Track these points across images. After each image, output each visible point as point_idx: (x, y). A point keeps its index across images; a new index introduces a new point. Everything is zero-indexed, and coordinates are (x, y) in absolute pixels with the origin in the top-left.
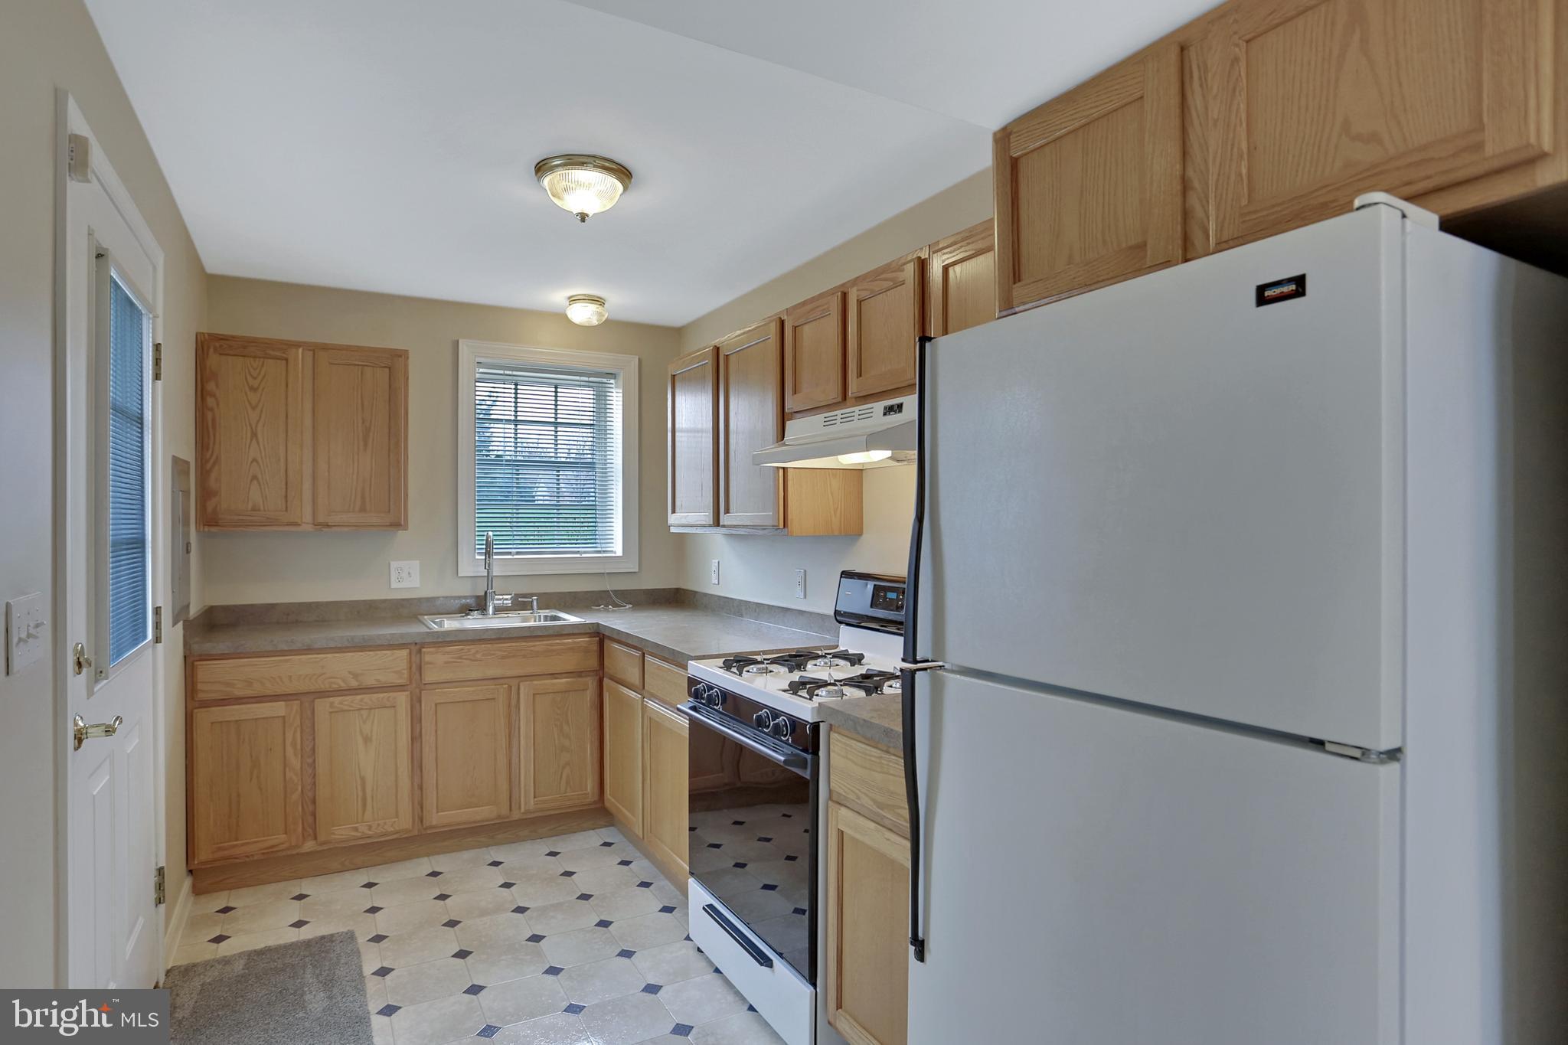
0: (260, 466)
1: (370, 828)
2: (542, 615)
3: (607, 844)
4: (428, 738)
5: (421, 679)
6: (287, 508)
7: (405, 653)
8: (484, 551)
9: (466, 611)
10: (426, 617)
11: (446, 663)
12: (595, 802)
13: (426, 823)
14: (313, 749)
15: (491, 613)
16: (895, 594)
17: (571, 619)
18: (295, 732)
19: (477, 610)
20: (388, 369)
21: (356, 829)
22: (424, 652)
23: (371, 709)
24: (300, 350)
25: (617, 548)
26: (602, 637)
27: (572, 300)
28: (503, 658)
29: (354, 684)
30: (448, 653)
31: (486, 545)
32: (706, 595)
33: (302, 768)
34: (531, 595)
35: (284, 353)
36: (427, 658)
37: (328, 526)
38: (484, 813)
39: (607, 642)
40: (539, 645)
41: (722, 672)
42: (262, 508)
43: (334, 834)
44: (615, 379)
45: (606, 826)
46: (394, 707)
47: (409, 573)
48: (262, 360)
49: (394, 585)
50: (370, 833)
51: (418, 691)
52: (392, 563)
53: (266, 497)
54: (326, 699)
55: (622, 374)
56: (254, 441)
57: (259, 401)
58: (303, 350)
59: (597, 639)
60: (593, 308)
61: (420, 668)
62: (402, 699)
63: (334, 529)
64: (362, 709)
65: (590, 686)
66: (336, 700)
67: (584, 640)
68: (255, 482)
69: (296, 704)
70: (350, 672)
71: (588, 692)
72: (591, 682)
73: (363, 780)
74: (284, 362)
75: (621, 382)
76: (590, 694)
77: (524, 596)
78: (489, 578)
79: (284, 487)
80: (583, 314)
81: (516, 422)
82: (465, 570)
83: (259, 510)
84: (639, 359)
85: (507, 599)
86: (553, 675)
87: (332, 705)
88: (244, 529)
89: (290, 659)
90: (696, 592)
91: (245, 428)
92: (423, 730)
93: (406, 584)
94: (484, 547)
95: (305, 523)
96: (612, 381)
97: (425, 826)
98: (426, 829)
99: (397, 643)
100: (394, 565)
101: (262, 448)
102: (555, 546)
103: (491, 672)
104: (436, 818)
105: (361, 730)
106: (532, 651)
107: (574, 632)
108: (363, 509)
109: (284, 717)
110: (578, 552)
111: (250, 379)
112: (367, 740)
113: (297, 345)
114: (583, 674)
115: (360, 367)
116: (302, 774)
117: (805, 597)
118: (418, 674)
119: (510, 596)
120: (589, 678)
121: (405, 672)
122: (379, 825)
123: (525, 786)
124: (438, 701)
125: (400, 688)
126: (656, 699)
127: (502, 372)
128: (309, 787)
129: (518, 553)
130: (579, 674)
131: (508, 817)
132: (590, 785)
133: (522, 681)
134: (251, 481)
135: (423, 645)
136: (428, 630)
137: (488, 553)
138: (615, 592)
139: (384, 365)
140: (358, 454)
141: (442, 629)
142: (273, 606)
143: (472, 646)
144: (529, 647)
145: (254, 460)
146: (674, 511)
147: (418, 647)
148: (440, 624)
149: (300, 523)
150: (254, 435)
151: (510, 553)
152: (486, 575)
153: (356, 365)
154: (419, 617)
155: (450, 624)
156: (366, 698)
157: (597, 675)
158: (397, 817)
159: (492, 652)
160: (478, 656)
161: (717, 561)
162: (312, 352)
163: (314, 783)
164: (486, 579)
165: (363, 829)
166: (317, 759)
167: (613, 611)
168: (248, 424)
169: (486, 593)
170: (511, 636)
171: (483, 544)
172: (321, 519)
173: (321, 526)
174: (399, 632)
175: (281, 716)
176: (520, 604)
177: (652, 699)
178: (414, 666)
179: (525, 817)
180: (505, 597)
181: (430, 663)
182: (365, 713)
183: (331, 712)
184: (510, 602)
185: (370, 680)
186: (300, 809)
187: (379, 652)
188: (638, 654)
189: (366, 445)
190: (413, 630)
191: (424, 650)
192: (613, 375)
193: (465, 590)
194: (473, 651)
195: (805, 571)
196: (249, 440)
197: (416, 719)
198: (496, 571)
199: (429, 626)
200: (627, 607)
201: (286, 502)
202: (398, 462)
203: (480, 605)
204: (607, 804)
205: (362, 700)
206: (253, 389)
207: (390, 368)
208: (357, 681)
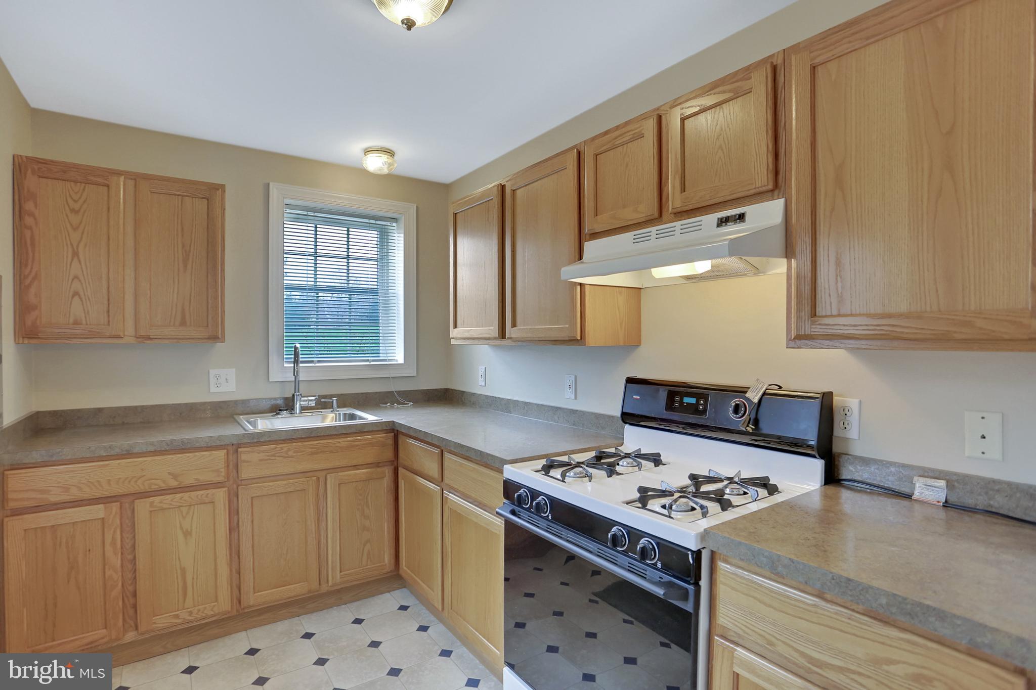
0: (82, 284)
1: (191, 613)
2: (342, 413)
3: (404, 608)
4: (245, 528)
5: (238, 477)
6: (109, 322)
7: (222, 453)
8: (293, 360)
9: (276, 410)
10: (241, 417)
11: (261, 460)
12: (391, 571)
13: (244, 604)
14: (134, 546)
15: (298, 412)
16: (695, 399)
17: (369, 417)
18: (115, 532)
19: (287, 410)
20: (205, 201)
21: (177, 617)
22: (241, 452)
23: (190, 506)
24: (122, 178)
25: (399, 357)
26: (396, 432)
27: (367, 151)
28: (312, 454)
29: (174, 483)
30: (263, 451)
31: (295, 355)
32: (474, 394)
33: (122, 566)
34: (331, 396)
35: (106, 180)
36: (244, 457)
37: (149, 338)
38: (297, 589)
39: (401, 439)
40: (344, 442)
41: (540, 477)
42: (84, 322)
43: (155, 623)
44: (397, 222)
45: (398, 588)
46: (213, 502)
47: (226, 379)
48: (83, 185)
49: (213, 389)
50: (191, 618)
51: (235, 486)
52: (211, 371)
53: (88, 312)
54: (147, 499)
55: (403, 218)
56: (76, 260)
57: (80, 223)
58: (125, 178)
59: (393, 434)
60: (384, 158)
61: (237, 466)
62: (220, 495)
63: (156, 341)
64: (182, 506)
65: (387, 474)
66: (157, 500)
67: (381, 436)
68: (77, 298)
69: (115, 507)
70: (169, 474)
71: (385, 479)
72: (388, 471)
73: (183, 571)
74: (106, 188)
75: (402, 225)
76: (387, 481)
77: (325, 397)
78: (297, 382)
79: (106, 302)
80: (375, 163)
81: (316, 255)
82: (275, 376)
83: (81, 324)
84: (417, 207)
85: (311, 400)
86: (355, 467)
87: (152, 504)
88: (65, 341)
89: (107, 465)
90: (464, 392)
91: (65, 247)
92: (240, 520)
93: (223, 389)
94: (293, 356)
95: (126, 336)
96: (394, 224)
97: (242, 607)
98: (244, 609)
99: (214, 444)
100: (213, 372)
101: (84, 267)
102: (348, 355)
103: (301, 467)
104: (252, 599)
105: (181, 525)
106: (337, 447)
107: (374, 430)
108: (183, 323)
109: (103, 518)
110: (368, 361)
111: (70, 201)
112: (187, 534)
113: (119, 173)
114: (380, 465)
115: (180, 197)
116: (123, 571)
117: (576, 398)
118: (235, 471)
119: (314, 398)
120: (386, 468)
121: (223, 470)
122: (199, 610)
123: (332, 562)
124: (253, 495)
125: (217, 485)
126: (456, 491)
127: (305, 213)
128: (130, 582)
129: (319, 362)
130: (377, 465)
131: (317, 591)
132: (387, 558)
133: (329, 474)
134: (73, 297)
135: (239, 446)
136: (244, 432)
137: (296, 362)
138: (399, 392)
139: (202, 196)
140: (178, 274)
141: (257, 431)
142: (100, 410)
143: (284, 445)
144: (334, 444)
145: (76, 277)
146: (455, 326)
147: (235, 447)
148: (254, 425)
149: (122, 335)
150: (75, 254)
151: (312, 362)
152: (294, 380)
153: (175, 195)
154: (236, 417)
155: (264, 424)
156: (186, 496)
157: (392, 465)
158: (216, 601)
159: (303, 449)
160: (290, 453)
161: (484, 367)
162: (133, 181)
163: (135, 578)
164: (294, 382)
165: (184, 615)
166: (137, 556)
167: (398, 408)
168: (69, 243)
169: (293, 395)
170: (319, 434)
171: (292, 355)
172: (143, 333)
173: (143, 339)
174: (217, 434)
175: (100, 518)
176: (323, 404)
177: (452, 491)
178: (231, 463)
179: (333, 589)
180: (310, 398)
181: (247, 462)
182: (184, 510)
183: (151, 511)
184: (314, 402)
185: (190, 480)
186: (121, 603)
187: (197, 454)
188: (437, 451)
189: (185, 266)
190: (229, 431)
191: (240, 450)
192: (395, 220)
193: (277, 394)
194: (285, 449)
195: (576, 377)
196: (69, 260)
197: (233, 512)
198: (302, 377)
199: (246, 428)
200: (409, 405)
201: (109, 316)
202: (216, 282)
203: (287, 406)
204: (401, 572)
205: (181, 498)
206: (75, 212)
207: (208, 199)
208: (177, 480)
